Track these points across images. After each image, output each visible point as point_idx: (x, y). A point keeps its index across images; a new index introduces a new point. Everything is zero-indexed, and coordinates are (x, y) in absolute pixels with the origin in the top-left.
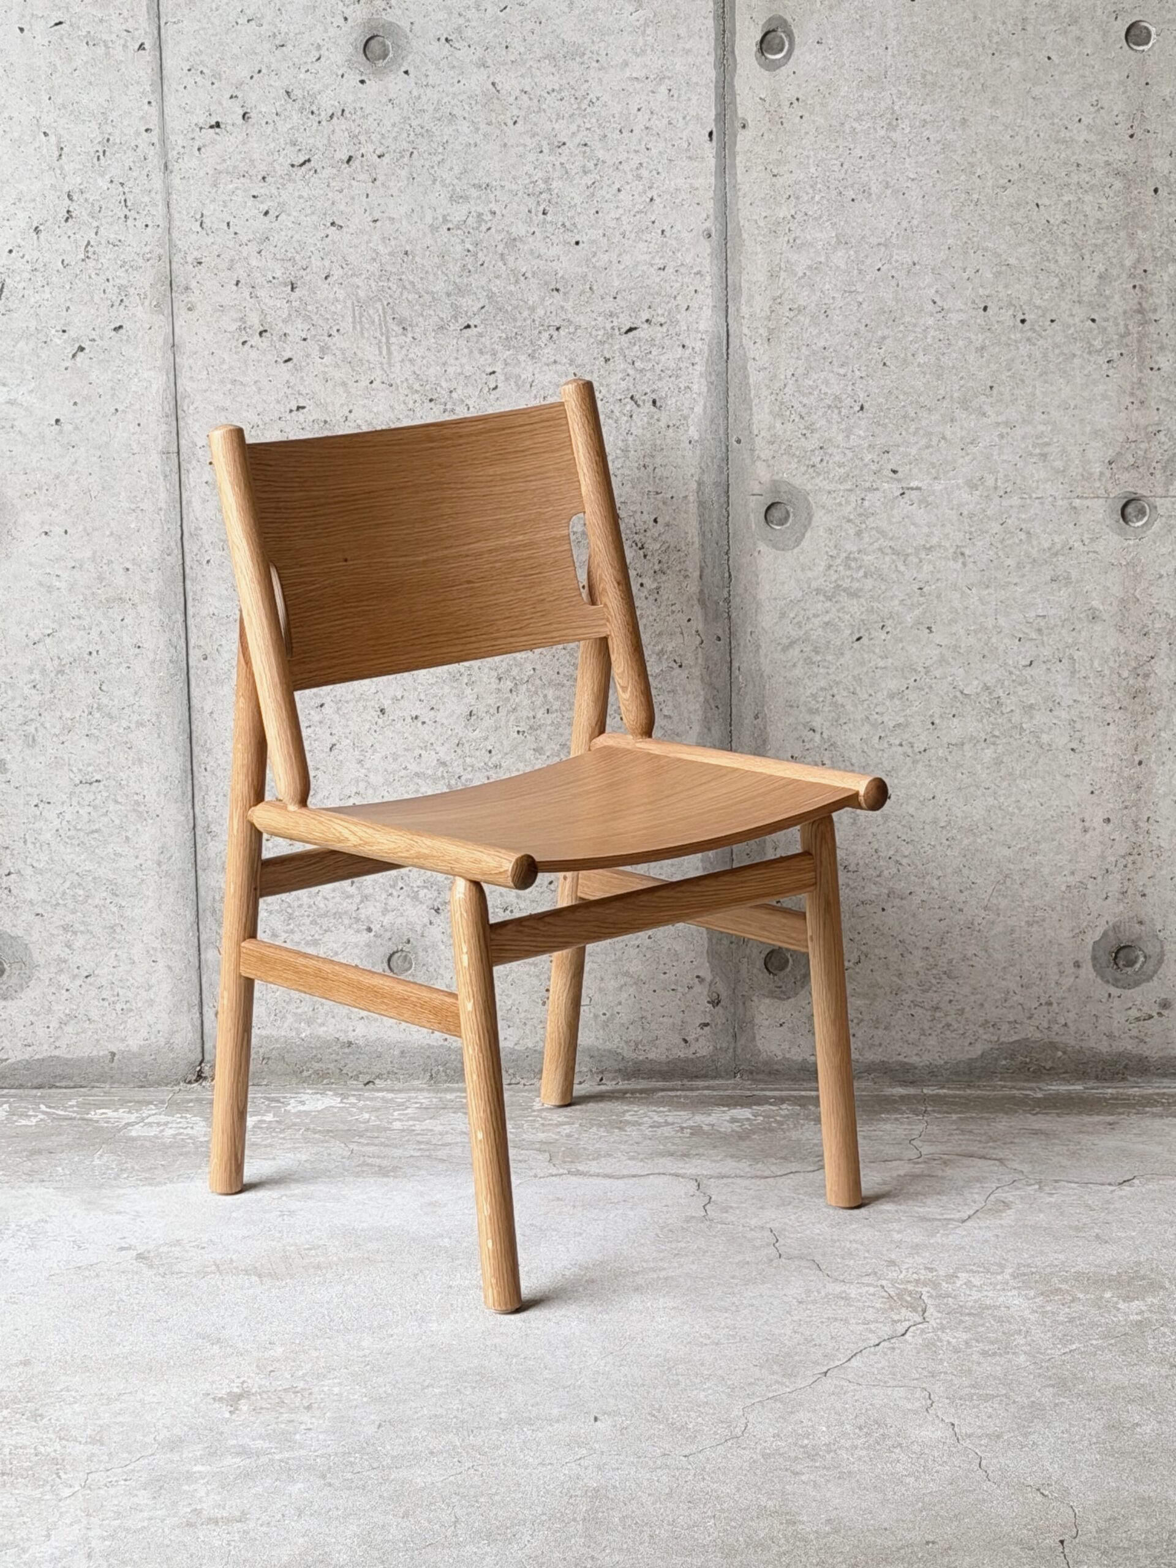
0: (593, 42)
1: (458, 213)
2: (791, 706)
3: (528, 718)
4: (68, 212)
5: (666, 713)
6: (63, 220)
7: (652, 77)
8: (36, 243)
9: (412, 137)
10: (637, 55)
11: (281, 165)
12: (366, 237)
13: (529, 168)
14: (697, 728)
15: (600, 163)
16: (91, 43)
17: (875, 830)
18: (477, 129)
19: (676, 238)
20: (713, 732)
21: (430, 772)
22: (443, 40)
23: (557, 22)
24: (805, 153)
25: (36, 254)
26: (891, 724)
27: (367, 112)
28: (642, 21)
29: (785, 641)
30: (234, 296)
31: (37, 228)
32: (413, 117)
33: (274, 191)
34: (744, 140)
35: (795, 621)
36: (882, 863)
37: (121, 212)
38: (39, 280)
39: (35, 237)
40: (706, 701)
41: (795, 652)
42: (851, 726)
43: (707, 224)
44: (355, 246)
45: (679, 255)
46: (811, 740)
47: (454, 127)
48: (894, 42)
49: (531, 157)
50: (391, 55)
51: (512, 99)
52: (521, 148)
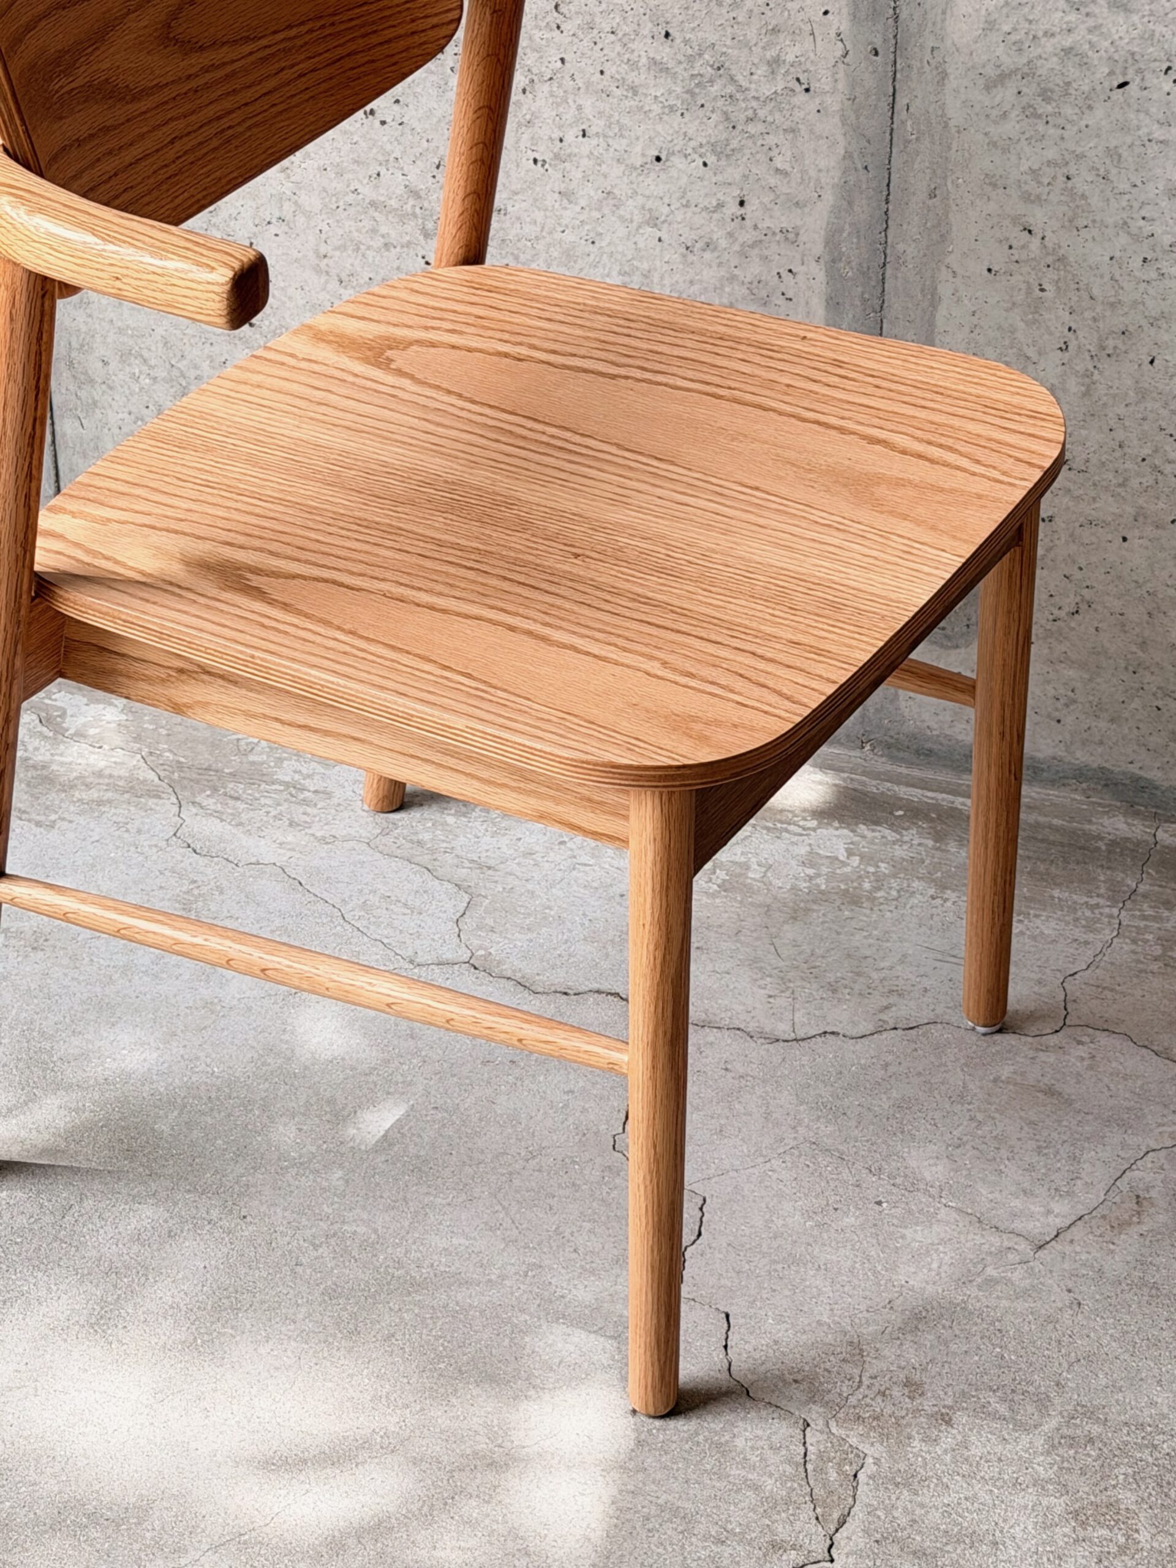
2: (994, 186)
3: (551, 138)
5: (779, 166)
14: (829, 198)
17: (1121, 410)
20: (856, 208)
21: (393, 203)
26: (1167, 240)
29: (990, 71)
35: (1014, 37)
36: (1129, 465)
40: (848, 155)
41: (1006, 95)
42: (1095, 232)
46: (1023, 247)
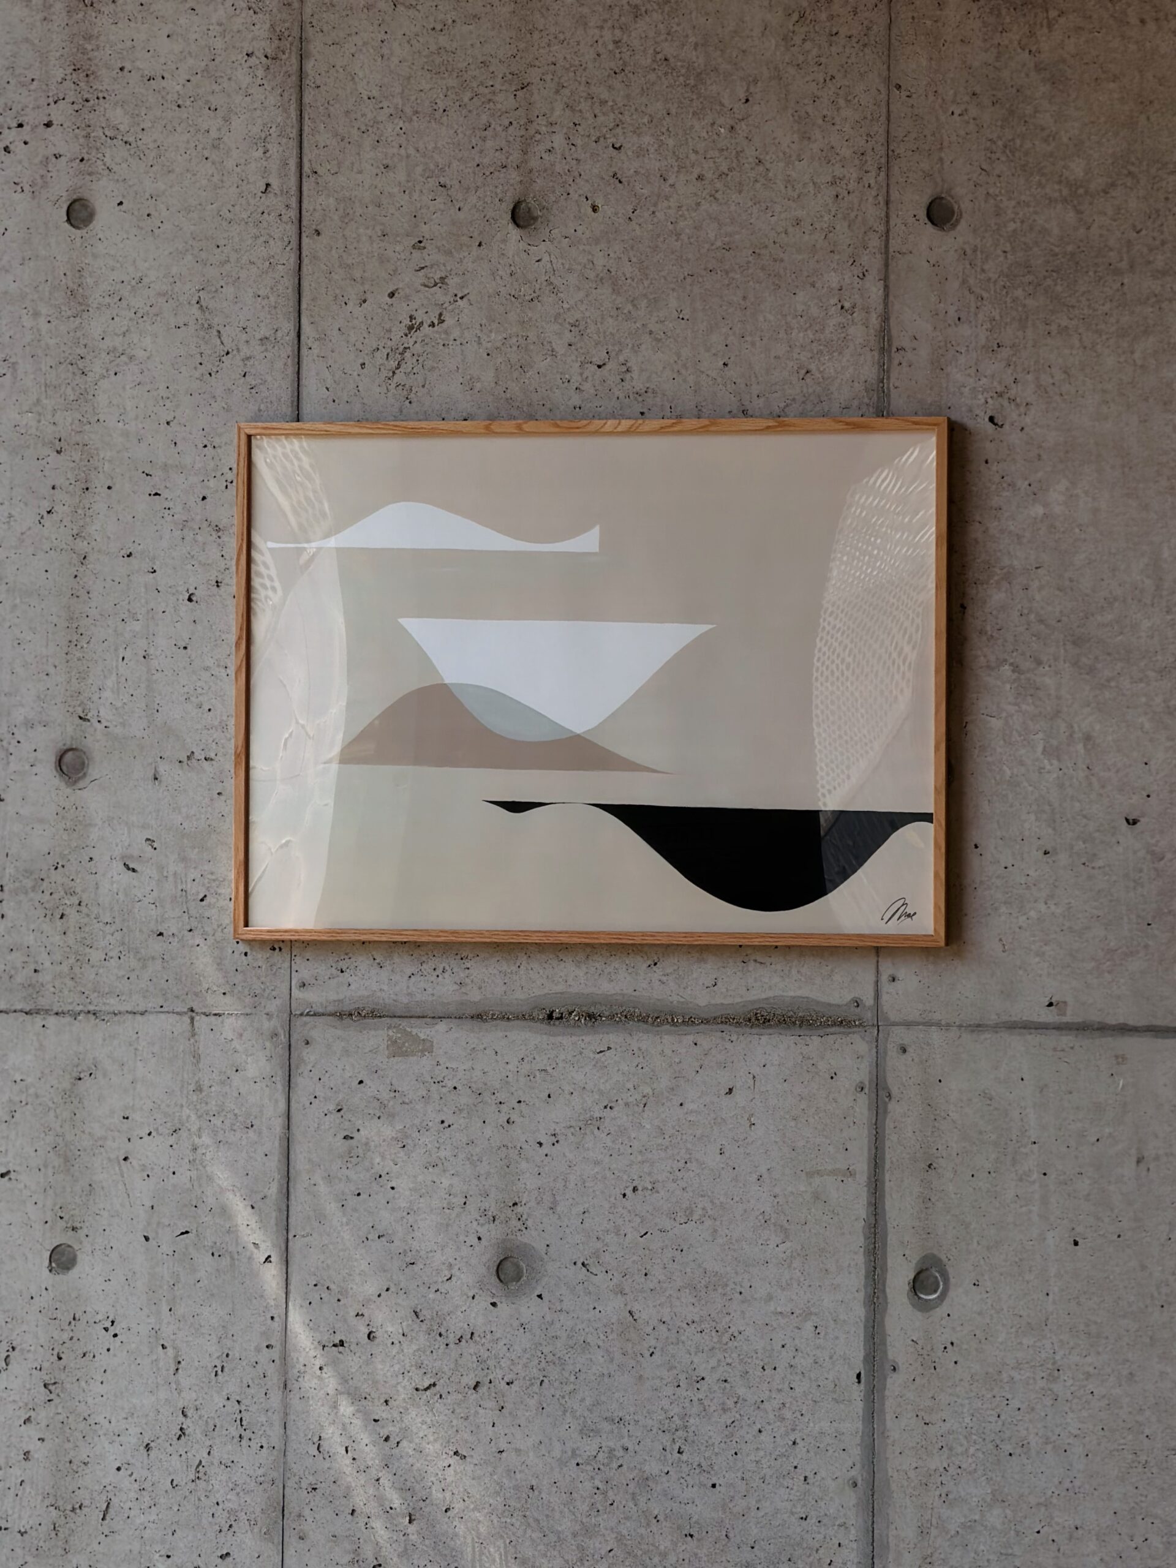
0: (736, 1273)
1: (589, 1447)
4: (181, 1429)
6: (175, 1439)
7: (797, 1312)
8: (146, 1461)
9: (543, 1364)
10: (784, 1289)
11: (404, 1387)
12: (490, 1469)
13: (665, 1403)
15: (740, 1401)
16: (216, 1254)
18: (612, 1360)
19: (820, 1486)
22: (579, 1264)
23: (699, 1250)
24: (959, 1401)
25: (145, 1473)
27: (498, 1335)
28: (788, 1253)
30: (348, 1526)
31: (148, 1444)
32: (544, 1343)
33: (396, 1415)
34: (894, 1384)
37: (235, 1431)
38: (146, 1499)
39: (145, 1453)
43: (853, 1473)
44: (479, 1478)
45: (822, 1504)
47: (589, 1356)
48: (1056, 1289)
49: (669, 1391)
50: (525, 1278)
51: (649, 1330)
52: (657, 1382)
